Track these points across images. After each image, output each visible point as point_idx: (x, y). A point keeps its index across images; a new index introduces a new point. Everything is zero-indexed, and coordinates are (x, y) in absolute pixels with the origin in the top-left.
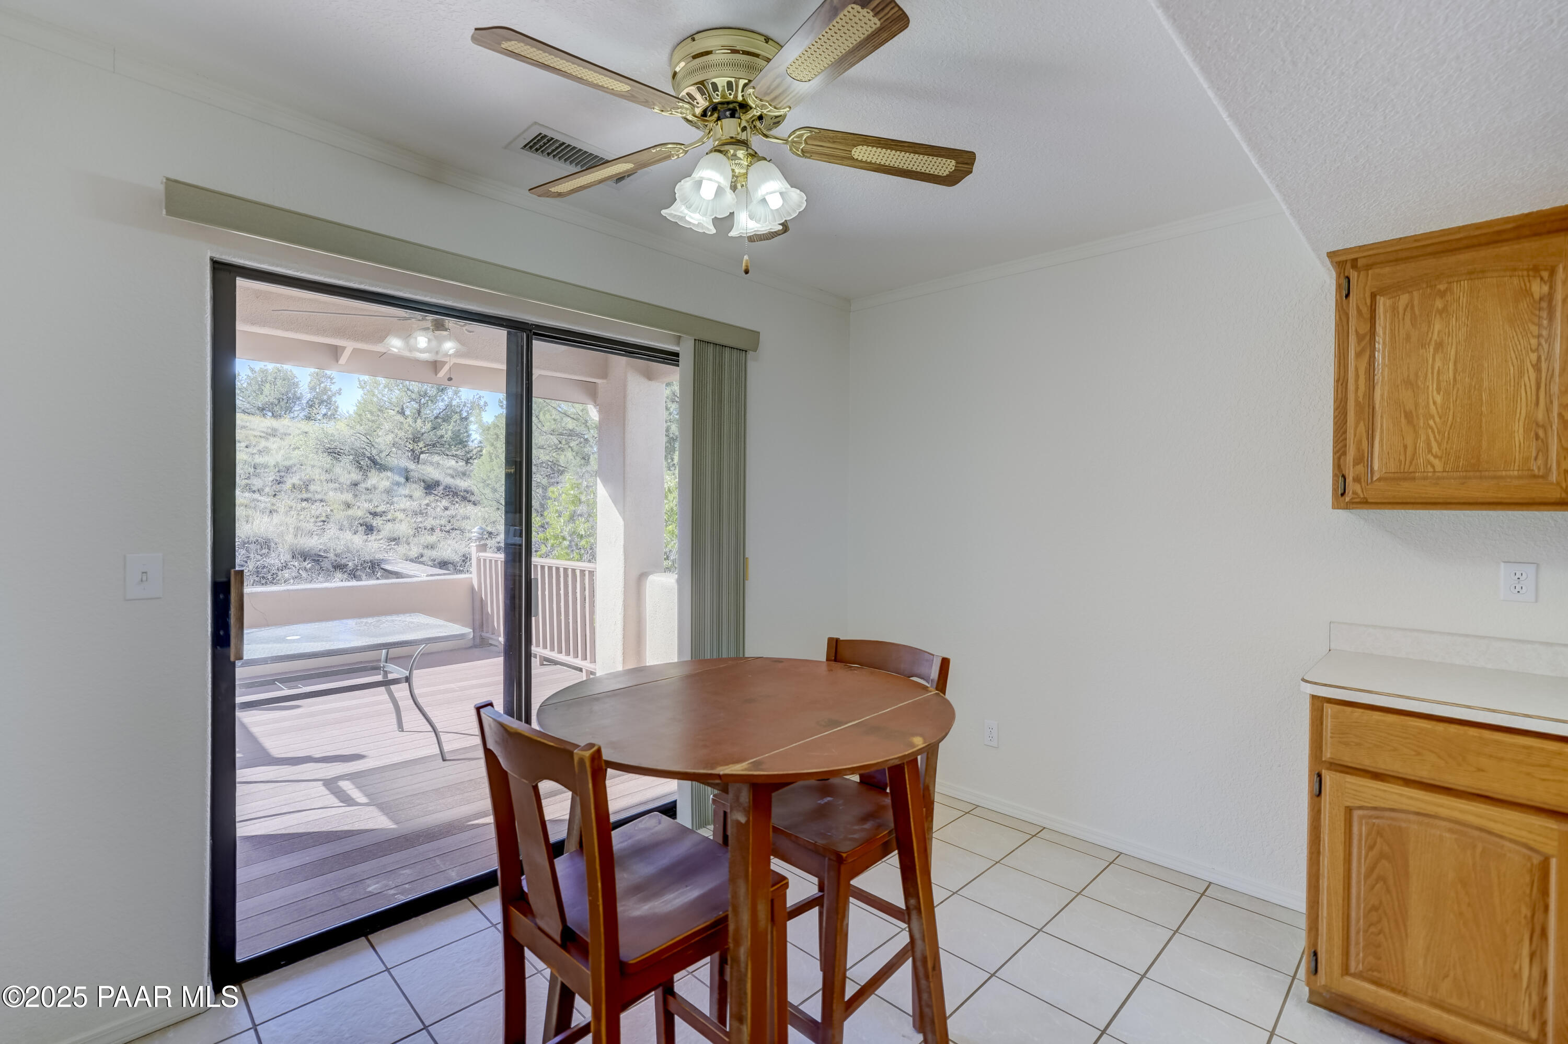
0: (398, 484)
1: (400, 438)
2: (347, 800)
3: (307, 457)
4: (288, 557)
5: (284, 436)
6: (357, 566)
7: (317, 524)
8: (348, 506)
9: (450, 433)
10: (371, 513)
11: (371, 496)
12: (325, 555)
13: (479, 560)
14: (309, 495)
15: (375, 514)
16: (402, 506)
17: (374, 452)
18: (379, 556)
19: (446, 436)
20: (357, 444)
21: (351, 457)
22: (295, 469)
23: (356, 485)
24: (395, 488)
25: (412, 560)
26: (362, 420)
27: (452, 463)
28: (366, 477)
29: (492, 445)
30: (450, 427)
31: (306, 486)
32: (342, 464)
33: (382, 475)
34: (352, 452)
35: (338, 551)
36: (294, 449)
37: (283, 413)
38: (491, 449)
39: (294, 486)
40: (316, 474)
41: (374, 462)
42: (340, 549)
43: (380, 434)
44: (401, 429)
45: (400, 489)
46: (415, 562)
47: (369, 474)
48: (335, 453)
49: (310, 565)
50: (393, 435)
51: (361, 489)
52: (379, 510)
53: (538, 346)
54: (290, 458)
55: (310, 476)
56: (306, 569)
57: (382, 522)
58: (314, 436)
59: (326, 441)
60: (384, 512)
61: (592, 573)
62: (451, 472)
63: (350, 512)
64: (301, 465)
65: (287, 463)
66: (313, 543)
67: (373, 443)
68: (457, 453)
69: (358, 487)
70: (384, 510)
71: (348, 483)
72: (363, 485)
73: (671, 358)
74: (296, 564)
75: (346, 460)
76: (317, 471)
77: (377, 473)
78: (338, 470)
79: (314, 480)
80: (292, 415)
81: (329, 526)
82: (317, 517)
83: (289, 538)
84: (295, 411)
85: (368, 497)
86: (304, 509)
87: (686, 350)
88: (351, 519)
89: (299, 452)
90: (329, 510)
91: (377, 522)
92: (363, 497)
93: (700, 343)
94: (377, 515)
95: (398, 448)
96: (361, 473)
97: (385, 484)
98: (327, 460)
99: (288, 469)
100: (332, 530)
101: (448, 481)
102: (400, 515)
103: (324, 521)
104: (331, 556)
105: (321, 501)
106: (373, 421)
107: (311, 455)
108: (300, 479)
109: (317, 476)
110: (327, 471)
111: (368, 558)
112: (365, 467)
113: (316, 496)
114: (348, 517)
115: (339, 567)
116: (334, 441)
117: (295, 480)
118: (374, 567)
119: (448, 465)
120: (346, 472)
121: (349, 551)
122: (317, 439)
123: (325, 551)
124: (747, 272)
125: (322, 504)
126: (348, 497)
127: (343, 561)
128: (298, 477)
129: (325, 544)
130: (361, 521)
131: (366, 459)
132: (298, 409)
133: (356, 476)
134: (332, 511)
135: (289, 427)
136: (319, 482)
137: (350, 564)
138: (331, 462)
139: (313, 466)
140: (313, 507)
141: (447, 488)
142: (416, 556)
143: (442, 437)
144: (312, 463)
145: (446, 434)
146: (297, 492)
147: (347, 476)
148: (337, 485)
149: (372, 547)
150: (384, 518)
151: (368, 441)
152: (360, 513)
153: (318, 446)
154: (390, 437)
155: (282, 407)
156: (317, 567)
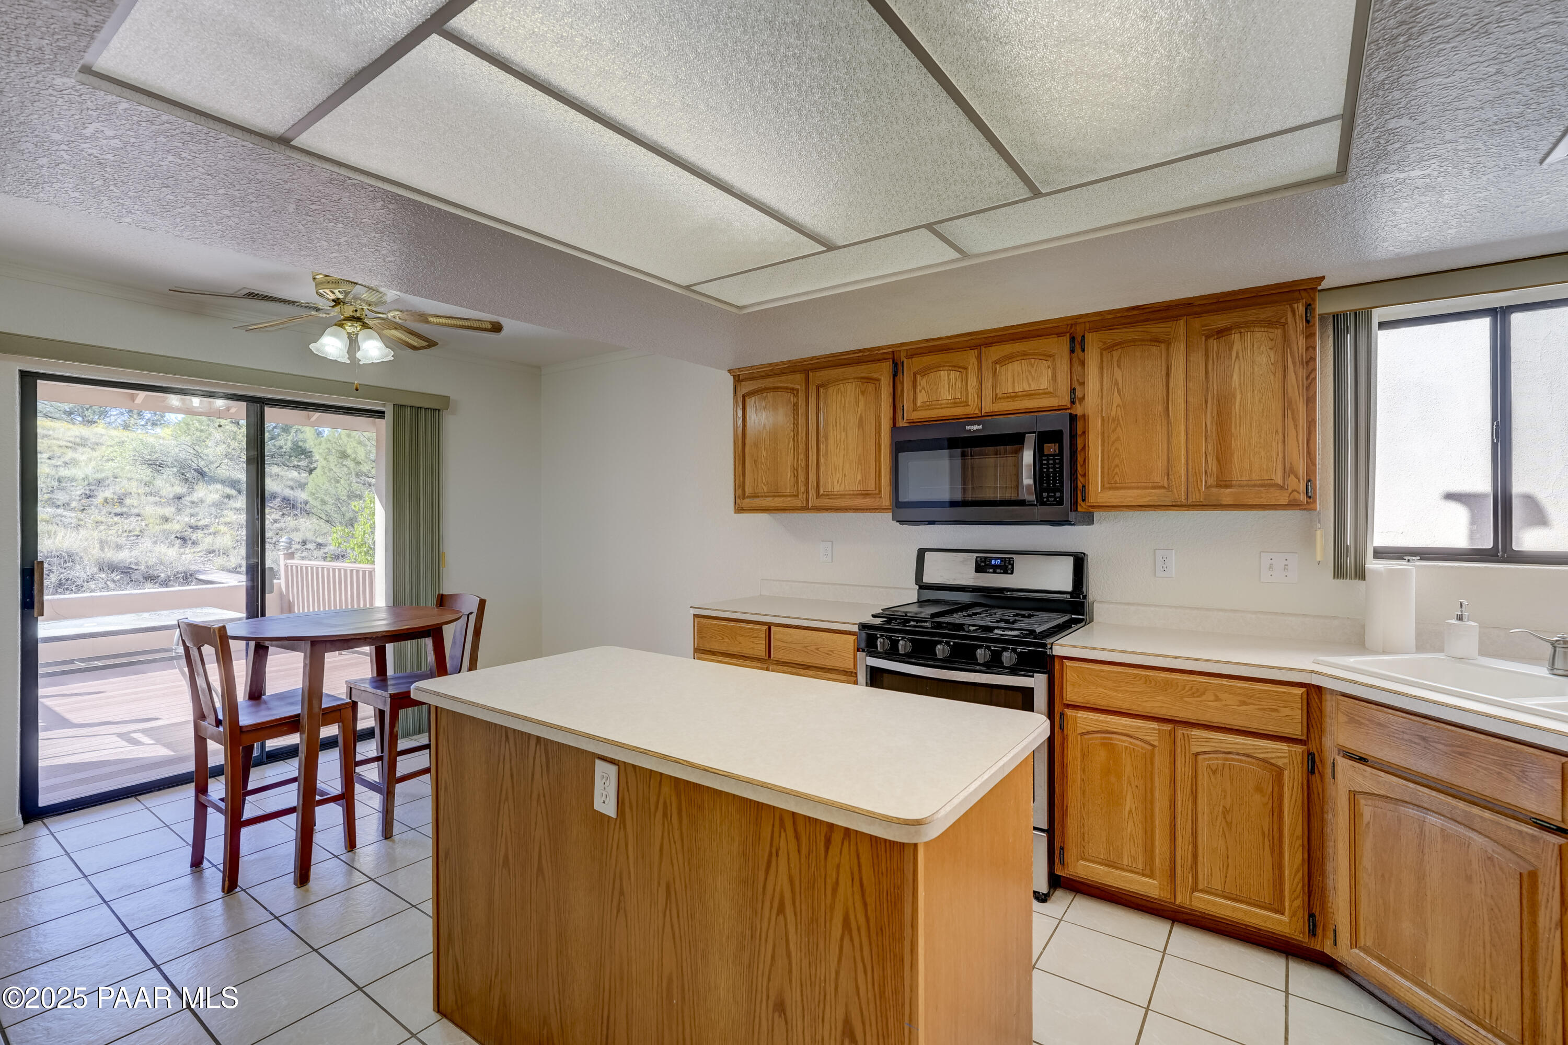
0: (229, 497)
1: (233, 449)
2: (136, 742)
3: (123, 469)
4: (95, 570)
5: (96, 447)
6: (169, 577)
7: (130, 539)
8: (166, 520)
9: (289, 444)
10: (191, 527)
11: (197, 510)
12: (137, 567)
13: (286, 566)
14: (125, 509)
15: (195, 528)
16: (228, 520)
17: (202, 463)
18: (193, 568)
19: (285, 447)
20: (182, 455)
21: (175, 470)
22: (107, 482)
23: (179, 498)
24: (226, 501)
25: (229, 571)
26: (189, 429)
27: (294, 474)
28: (192, 489)
29: (325, 459)
30: (290, 438)
31: (121, 500)
32: (164, 476)
33: (211, 487)
34: (176, 464)
35: (150, 563)
36: (108, 460)
37: (97, 417)
38: (324, 463)
39: (106, 500)
40: (133, 487)
41: (202, 474)
42: (152, 561)
43: (210, 444)
44: (234, 439)
45: (231, 502)
46: (232, 572)
47: (196, 487)
48: (157, 466)
49: (118, 577)
50: (224, 446)
51: (186, 503)
52: (200, 524)
53: (268, 411)
54: (102, 471)
55: (126, 490)
56: (114, 581)
57: (202, 535)
58: (131, 447)
59: (146, 452)
60: (206, 526)
61: (370, 573)
62: (291, 483)
63: (167, 526)
64: (116, 478)
65: (99, 476)
66: (124, 556)
67: (202, 455)
68: (299, 464)
69: (182, 501)
70: (206, 523)
71: (171, 496)
72: (188, 498)
73: (380, 414)
74: (104, 576)
75: (168, 472)
76: (134, 484)
77: (205, 486)
78: (159, 483)
79: (131, 493)
80: (108, 420)
81: (143, 540)
82: (130, 532)
83: (96, 552)
84: (111, 415)
85: (192, 511)
86: (116, 524)
87: (389, 411)
88: (169, 533)
89: (114, 464)
90: (144, 524)
91: (199, 535)
92: (188, 511)
93: (398, 407)
94: (198, 529)
95: (231, 459)
96: (187, 486)
97: (215, 497)
98: (145, 473)
99: (99, 482)
100: (146, 543)
101: (288, 493)
102: (223, 528)
103: (138, 536)
104: (143, 567)
105: (139, 515)
106: (201, 431)
107: (128, 467)
108: (114, 493)
109: (134, 490)
110: (146, 484)
111: (181, 569)
112: (190, 479)
113: (132, 510)
114: (164, 531)
115: (151, 578)
116: (155, 452)
117: (108, 494)
118: (187, 577)
119: (290, 476)
120: (169, 485)
121: (161, 563)
122: (135, 450)
123: (137, 564)
124: (357, 390)
125: (137, 518)
126: (169, 511)
127: (156, 573)
128: (111, 491)
129: (136, 558)
130: (179, 535)
131: (193, 471)
132: (115, 413)
133: (179, 489)
134: (146, 525)
135: (102, 435)
136: (136, 496)
137: (162, 575)
138: (152, 474)
139: (129, 479)
140: (126, 521)
141: (286, 500)
142: (234, 566)
143: (281, 447)
144: (129, 475)
145: (286, 444)
146: (109, 508)
147: (170, 489)
148: (157, 499)
149: (187, 558)
150: (206, 531)
151: (195, 452)
152: (177, 527)
153: (136, 458)
154: (221, 449)
155: (94, 412)
156: (127, 579)
